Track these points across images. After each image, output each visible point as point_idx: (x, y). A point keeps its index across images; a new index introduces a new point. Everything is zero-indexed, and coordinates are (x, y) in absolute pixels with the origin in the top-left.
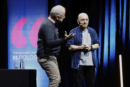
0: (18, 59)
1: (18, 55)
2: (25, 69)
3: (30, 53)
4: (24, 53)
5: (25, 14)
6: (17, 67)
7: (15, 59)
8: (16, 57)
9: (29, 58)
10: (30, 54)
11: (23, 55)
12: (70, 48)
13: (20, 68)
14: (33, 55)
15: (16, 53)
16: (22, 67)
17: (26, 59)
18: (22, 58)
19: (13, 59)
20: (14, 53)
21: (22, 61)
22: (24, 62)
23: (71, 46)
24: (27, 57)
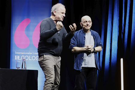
0: (20, 59)
1: (20, 55)
2: (27, 69)
3: (32, 53)
4: (27, 53)
5: (28, 15)
6: (19, 68)
7: (17, 59)
8: (19, 57)
9: (31, 58)
10: (32, 55)
11: (25, 55)
12: (73, 50)
13: (22, 68)
14: (35, 55)
15: (19, 53)
16: (24, 67)
17: (28, 59)
18: (24, 58)
19: (16, 59)
20: (16, 53)
21: (25, 61)
22: (26, 62)
23: (74, 48)
24: (29, 57)
